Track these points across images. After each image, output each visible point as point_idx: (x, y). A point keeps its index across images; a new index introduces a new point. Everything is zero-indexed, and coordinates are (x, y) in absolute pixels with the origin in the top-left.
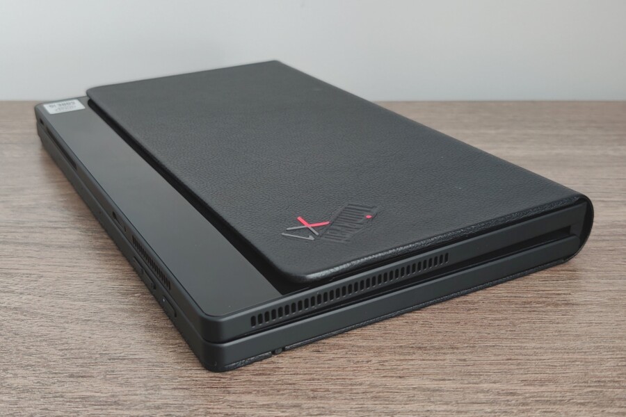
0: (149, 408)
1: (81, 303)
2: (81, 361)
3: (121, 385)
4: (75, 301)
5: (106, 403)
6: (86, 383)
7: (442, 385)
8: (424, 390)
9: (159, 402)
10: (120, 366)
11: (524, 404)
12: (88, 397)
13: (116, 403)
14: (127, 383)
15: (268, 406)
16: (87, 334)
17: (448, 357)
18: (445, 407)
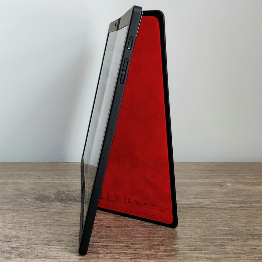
0: (26, 248)
1: (10, 224)
2: (9, 238)
3: (19, 243)
4: (8, 224)
5: (15, 247)
6: (10, 243)
7: (108, 244)
8: (103, 245)
9: (29, 247)
10: (19, 239)
11: (129, 249)
12: (10, 246)
13: (17, 247)
14: (21, 243)
15: (59, 249)
16: (11, 232)
17: (113, 238)
18: (107, 249)
